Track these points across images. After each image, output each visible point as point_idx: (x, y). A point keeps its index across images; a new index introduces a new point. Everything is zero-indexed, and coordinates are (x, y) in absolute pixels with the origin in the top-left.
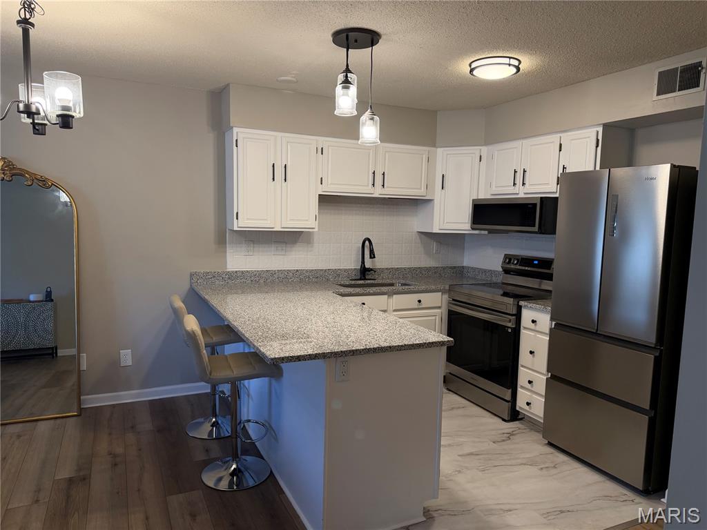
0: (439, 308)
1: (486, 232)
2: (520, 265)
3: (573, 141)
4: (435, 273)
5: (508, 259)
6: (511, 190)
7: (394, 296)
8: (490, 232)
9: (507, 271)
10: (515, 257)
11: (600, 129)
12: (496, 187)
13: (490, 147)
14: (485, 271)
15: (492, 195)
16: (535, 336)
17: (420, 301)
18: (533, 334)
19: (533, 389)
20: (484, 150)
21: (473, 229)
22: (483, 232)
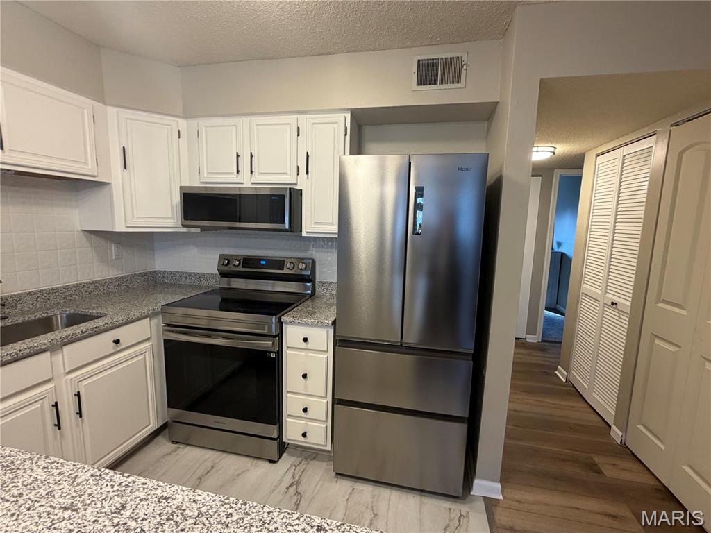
0: (148, 339)
1: (199, 230)
2: (243, 267)
3: (315, 126)
4: (119, 285)
5: (225, 260)
6: (233, 178)
7: (66, 349)
8: (203, 229)
9: (223, 274)
10: (236, 257)
11: (348, 116)
12: (208, 173)
13: (194, 122)
14: (190, 275)
15: (202, 183)
16: (306, 356)
17: (117, 342)
18: (303, 354)
19: (308, 416)
20: (183, 124)
21: (184, 226)
22: (193, 230)
